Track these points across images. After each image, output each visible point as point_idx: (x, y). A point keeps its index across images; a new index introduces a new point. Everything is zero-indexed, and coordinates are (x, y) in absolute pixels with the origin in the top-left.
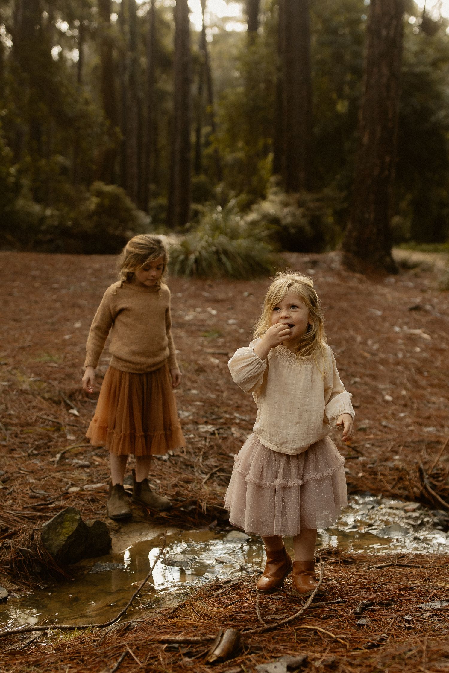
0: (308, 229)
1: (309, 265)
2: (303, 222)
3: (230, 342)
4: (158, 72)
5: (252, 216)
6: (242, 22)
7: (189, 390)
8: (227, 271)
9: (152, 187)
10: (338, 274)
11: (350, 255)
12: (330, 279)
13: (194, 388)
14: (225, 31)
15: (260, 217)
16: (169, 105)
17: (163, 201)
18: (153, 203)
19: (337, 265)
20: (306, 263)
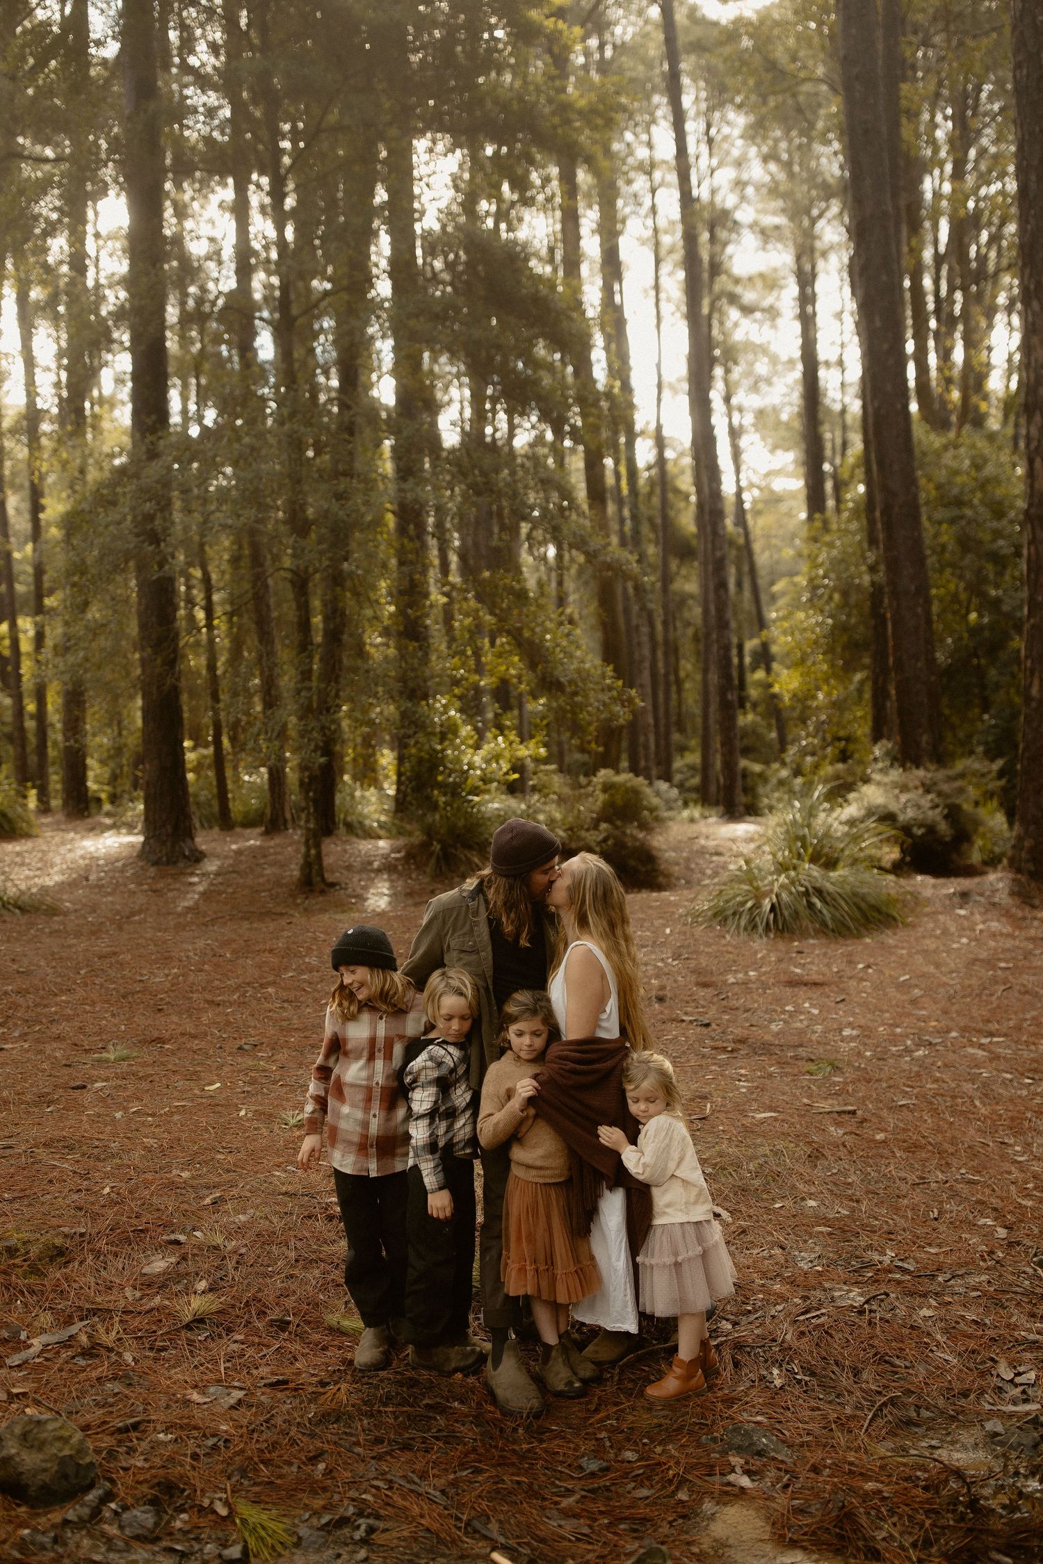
0: (943, 827)
1: (956, 900)
2: (935, 815)
3: (853, 1082)
4: (674, 565)
5: (852, 810)
6: (797, 478)
7: (803, 1199)
8: (823, 923)
9: (676, 737)
10: (1007, 914)
11: (1023, 878)
12: (995, 925)
13: (811, 1196)
14: (772, 492)
15: (863, 812)
16: (695, 612)
17: (694, 758)
18: (678, 763)
19: (1003, 897)
20: (950, 897)
